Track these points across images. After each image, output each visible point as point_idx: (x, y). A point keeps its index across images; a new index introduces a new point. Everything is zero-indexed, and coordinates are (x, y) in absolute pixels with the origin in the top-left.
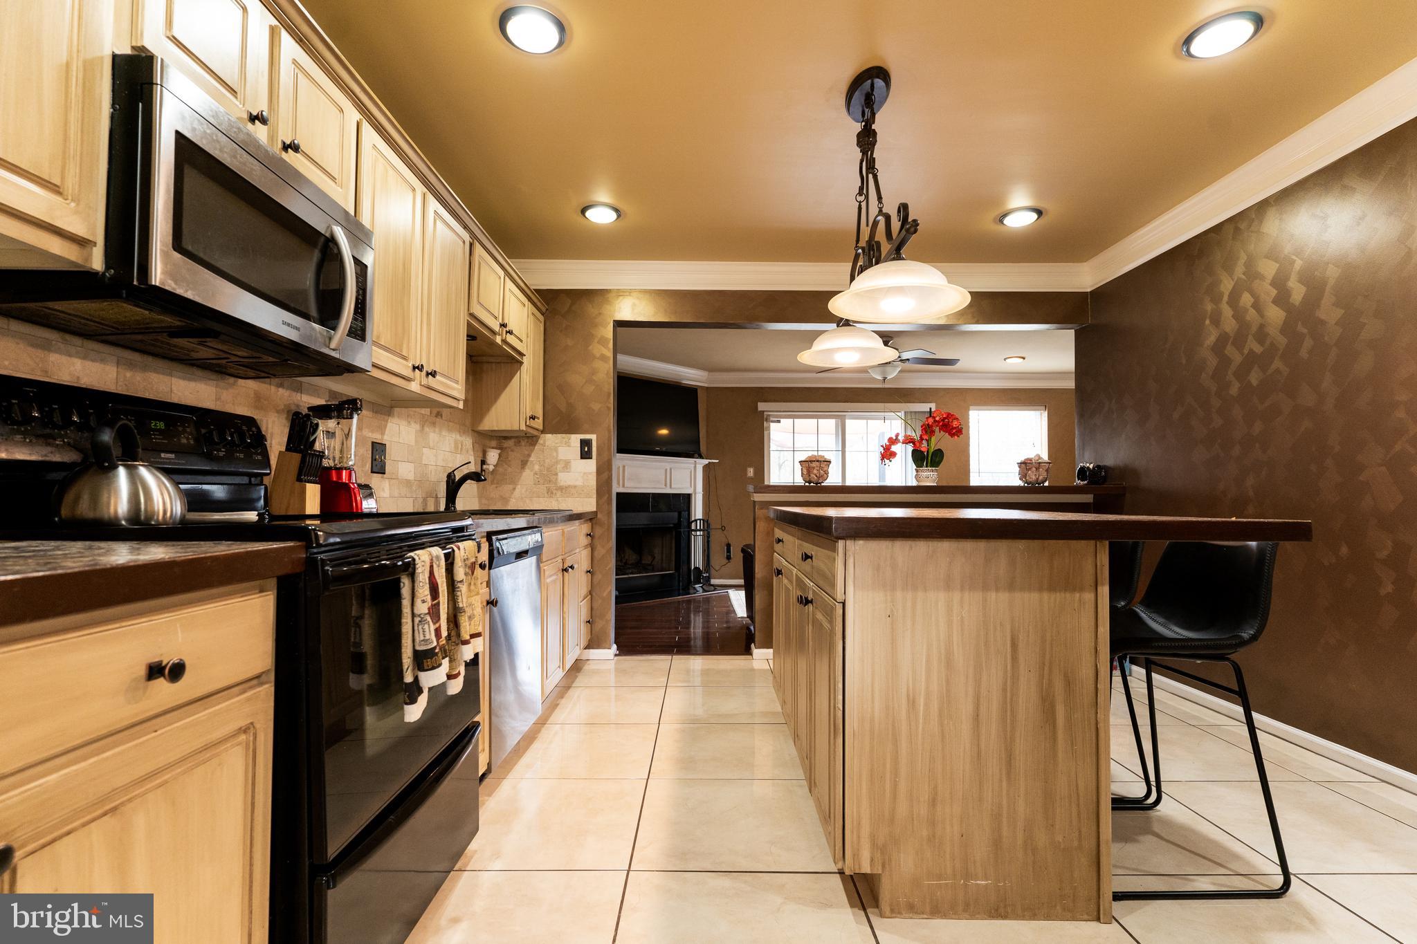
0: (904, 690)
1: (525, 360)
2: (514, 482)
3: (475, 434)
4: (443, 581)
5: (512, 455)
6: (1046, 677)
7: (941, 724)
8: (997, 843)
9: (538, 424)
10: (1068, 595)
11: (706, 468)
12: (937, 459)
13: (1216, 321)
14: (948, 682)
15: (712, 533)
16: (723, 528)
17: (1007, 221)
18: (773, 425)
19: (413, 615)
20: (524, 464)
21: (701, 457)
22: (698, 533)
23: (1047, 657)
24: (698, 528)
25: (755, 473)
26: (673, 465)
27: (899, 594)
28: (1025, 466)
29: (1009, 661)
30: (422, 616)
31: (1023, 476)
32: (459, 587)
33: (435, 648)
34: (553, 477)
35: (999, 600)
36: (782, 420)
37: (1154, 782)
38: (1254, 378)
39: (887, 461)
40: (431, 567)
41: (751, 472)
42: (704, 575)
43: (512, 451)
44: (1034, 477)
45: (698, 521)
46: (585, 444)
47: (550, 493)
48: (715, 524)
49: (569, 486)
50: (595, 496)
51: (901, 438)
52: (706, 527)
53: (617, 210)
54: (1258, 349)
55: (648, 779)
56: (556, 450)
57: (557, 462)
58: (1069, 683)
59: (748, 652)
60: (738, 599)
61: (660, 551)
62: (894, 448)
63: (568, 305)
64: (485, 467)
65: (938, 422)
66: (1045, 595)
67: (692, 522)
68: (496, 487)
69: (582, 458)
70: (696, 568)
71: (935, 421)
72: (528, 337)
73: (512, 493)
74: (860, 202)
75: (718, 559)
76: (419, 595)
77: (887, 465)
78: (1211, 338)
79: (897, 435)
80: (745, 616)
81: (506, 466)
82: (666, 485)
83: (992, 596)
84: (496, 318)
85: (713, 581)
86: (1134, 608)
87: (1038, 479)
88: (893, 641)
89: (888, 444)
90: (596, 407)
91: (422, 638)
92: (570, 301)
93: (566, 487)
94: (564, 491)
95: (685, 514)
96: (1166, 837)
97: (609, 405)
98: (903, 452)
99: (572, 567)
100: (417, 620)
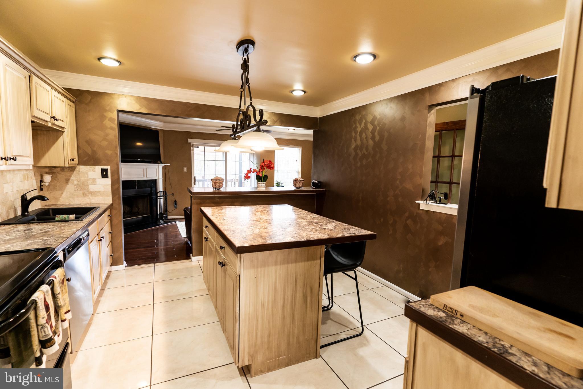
0: (260, 302)
1: (65, 130)
2: (62, 190)
3: (36, 168)
4: (51, 301)
5: (59, 176)
6: (305, 288)
7: (272, 311)
8: (288, 344)
9: (76, 161)
10: (313, 262)
11: (164, 168)
12: (265, 179)
13: (355, 140)
14: (275, 296)
15: (168, 197)
16: (173, 194)
17: (293, 93)
18: (195, 149)
19: (37, 325)
20: (67, 181)
21: (161, 163)
22: (161, 197)
23: (306, 283)
24: (161, 195)
25: (187, 169)
26: (147, 167)
27: (259, 269)
28: (295, 181)
29: (294, 286)
30: (43, 325)
31: (295, 185)
32: (58, 297)
33: (52, 336)
34: (86, 188)
35: (292, 267)
36: (199, 147)
37: (331, 299)
38: (364, 162)
39: (247, 180)
40: (45, 298)
41: (185, 169)
42: (165, 216)
43: (60, 174)
44: (298, 185)
45: (161, 192)
46: (103, 170)
47: (85, 195)
48: (169, 193)
49: (96, 191)
50: (111, 196)
51: (252, 170)
52: (165, 194)
53: (118, 62)
54: (366, 153)
55: (152, 336)
56: (87, 174)
57: (88, 180)
58: (311, 289)
59: (189, 258)
60: (181, 227)
61: (141, 205)
62: (249, 175)
63: (90, 99)
64: (42, 184)
65: (266, 165)
66: (306, 263)
67: (158, 193)
68: (51, 193)
69: (102, 178)
70: (161, 213)
71: (265, 164)
72: (66, 117)
73: (61, 195)
74: (242, 92)
75: (170, 208)
76: (40, 316)
77: (247, 181)
78: (353, 146)
79: (251, 169)
80: (186, 236)
81: (56, 182)
82: (144, 176)
83: (290, 265)
84: (48, 114)
85: (169, 217)
86: (329, 249)
87: (299, 186)
88: (257, 286)
89: (247, 173)
90: (109, 152)
91: (44, 334)
92: (91, 97)
93: (94, 192)
94: (93, 194)
95: (154, 189)
96: (333, 320)
97: (117, 152)
98: (253, 175)
99: (103, 237)
100: (40, 327)
